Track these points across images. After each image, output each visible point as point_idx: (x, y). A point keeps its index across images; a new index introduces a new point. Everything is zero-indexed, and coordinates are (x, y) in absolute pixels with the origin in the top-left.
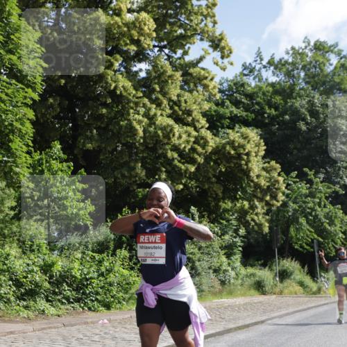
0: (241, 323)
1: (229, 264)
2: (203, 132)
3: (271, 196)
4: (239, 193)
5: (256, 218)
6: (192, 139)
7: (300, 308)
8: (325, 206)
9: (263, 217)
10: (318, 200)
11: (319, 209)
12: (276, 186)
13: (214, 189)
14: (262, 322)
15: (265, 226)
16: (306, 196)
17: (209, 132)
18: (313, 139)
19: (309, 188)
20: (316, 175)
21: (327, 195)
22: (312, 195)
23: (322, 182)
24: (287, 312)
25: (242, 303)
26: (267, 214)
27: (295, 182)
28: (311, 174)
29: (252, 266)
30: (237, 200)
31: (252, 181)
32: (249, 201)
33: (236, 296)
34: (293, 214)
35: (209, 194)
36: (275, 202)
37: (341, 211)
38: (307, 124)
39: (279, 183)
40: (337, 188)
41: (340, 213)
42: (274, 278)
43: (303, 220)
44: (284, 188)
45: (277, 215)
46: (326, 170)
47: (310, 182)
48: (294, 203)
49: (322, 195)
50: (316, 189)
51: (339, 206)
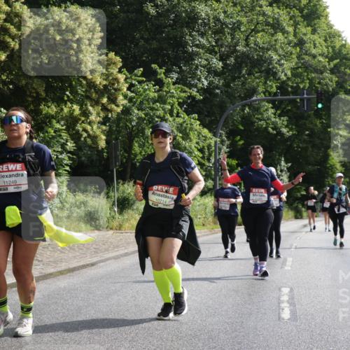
0: (63, 266)
2: (18, 7)
3: (109, 98)
4: (68, 93)
5: (89, 128)
6: (3, 16)
8: (178, 116)
10: (170, 107)
11: (171, 119)
12: (115, 86)
13: (34, 85)
14: (93, 265)
15: (101, 139)
16: (155, 101)
17: (25, 7)
18: (165, 27)
19: (159, 91)
20: (167, 73)
21: (181, 100)
22: (162, 100)
23: (174, 84)
24: (126, 251)
26: (103, 123)
27: (140, 82)
28: (161, 72)
30: (65, 102)
31: (85, 78)
32: (81, 104)
34: (137, 123)
35: (28, 93)
36: (113, 106)
37: (198, 122)
38: (156, 6)
39: (118, 82)
40: (194, 92)
41: (197, 125)
42: (111, 208)
44: (125, 89)
45: (118, 126)
46: (180, 68)
47: (160, 83)
48: (138, 110)
49: (175, 100)
50: (167, 92)
51: (196, 116)
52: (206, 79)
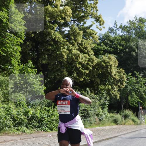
0: (108, 137)
1: (103, 112)
2: (92, 57)
3: (120, 83)
4: (107, 82)
5: (114, 92)
6: (87, 60)
7: (133, 131)
8: (143, 88)
9: (117, 92)
10: (140, 85)
11: (141, 89)
12: (123, 79)
13: (97, 80)
14: (117, 137)
15: (118, 96)
16: (135, 83)
17: (94, 56)
19: (137, 80)
20: (139, 74)
21: (144, 83)
22: (138, 83)
23: (142, 77)
24: (127, 132)
25: (108, 128)
26: (119, 91)
27: (130, 77)
28: (137, 74)
29: (112, 113)
30: (106, 85)
31: (113, 77)
32: (111, 85)
33: (105, 126)
35: (94, 83)
36: (122, 86)
38: (136, 53)
39: (124, 78)
42: (122, 118)
43: (134, 93)
44: (126, 80)
45: (123, 92)
46: (144, 72)
47: (137, 77)
48: (130, 86)
49: (142, 83)
50: (140, 80)
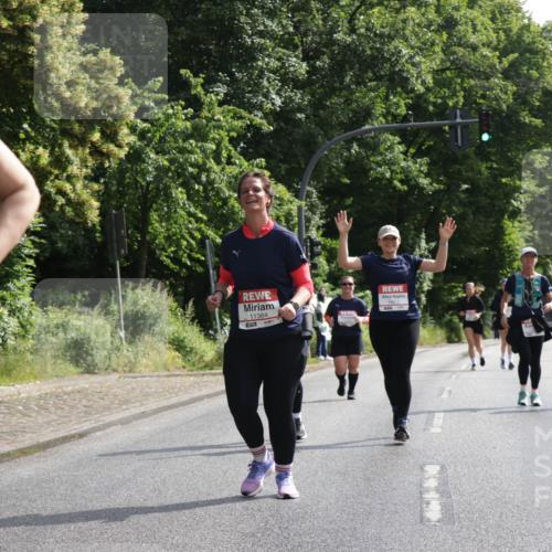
0: (27, 440)
3: (103, 133)
4: (25, 126)
5: (68, 187)
7: (174, 400)
8: (229, 162)
9: (85, 187)
10: (214, 147)
11: (216, 168)
14: (81, 435)
15: (90, 207)
19: (193, 117)
21: (234, 134)
22: (199, 134)
23: (221, 104)
24: (143, 409)
25: (36, 394)
28: (197, 82)
30: (21, 143)
32: (53, 145)
33: (22, 380)
34: (155, 177)
36: (112, 147)
40: (258, 118)
43: (179, 194)
45: (120, 183)
46: (231, 75)
47: (195, 103)
48: (157, 153)
49: (223, 133)
50: (209, 120)
51: (262, 161)
52: (278, 93)
